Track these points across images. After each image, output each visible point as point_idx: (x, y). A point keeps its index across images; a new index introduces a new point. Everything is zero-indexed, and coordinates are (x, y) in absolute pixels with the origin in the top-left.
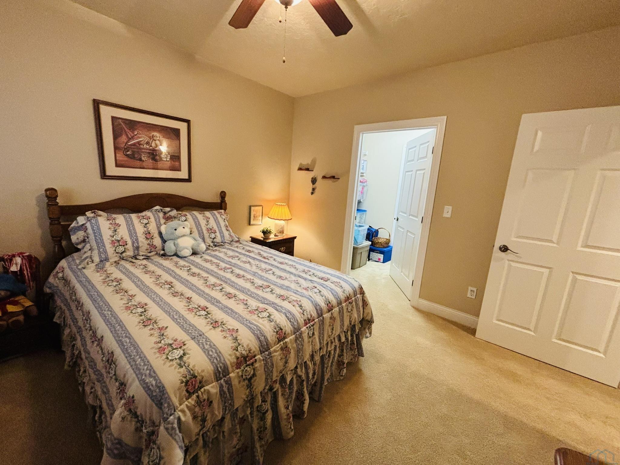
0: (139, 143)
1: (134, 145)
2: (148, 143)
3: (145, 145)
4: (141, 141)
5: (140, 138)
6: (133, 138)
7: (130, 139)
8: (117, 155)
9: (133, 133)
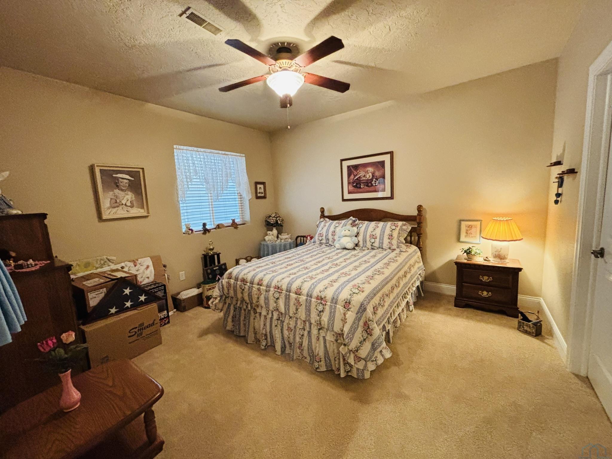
0: (360, 177)
1: (357, 179)
2: (364, 176)
3: (363, 178)
4: (361, 176)
5: (360, 174)
6: (356, 175)
7: (355, 176)
8: (349, 187)
9: (357, 172)
